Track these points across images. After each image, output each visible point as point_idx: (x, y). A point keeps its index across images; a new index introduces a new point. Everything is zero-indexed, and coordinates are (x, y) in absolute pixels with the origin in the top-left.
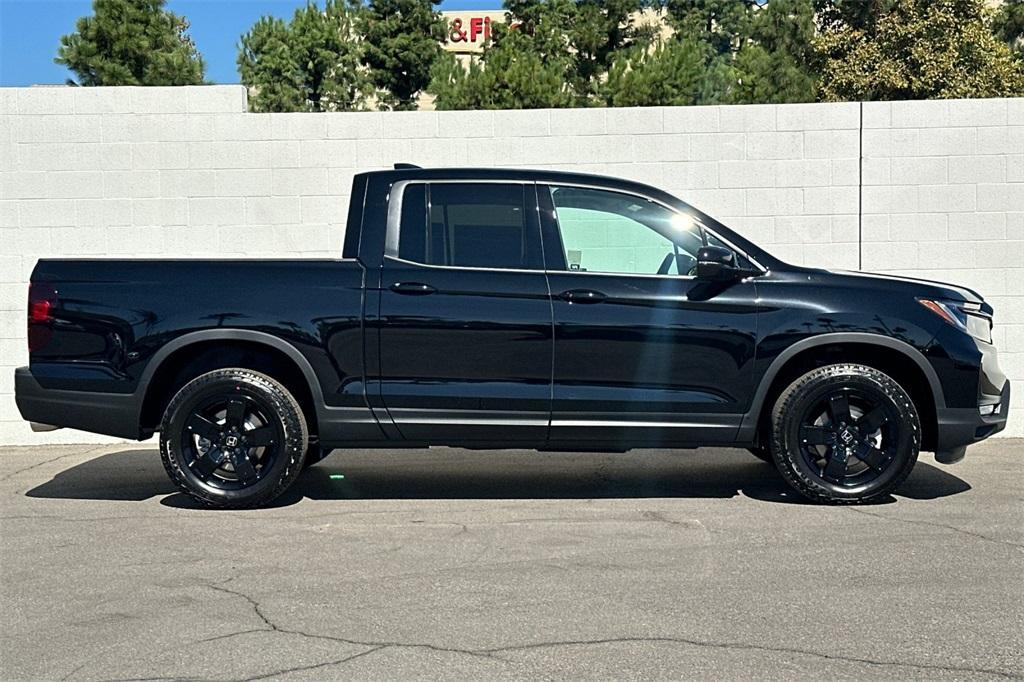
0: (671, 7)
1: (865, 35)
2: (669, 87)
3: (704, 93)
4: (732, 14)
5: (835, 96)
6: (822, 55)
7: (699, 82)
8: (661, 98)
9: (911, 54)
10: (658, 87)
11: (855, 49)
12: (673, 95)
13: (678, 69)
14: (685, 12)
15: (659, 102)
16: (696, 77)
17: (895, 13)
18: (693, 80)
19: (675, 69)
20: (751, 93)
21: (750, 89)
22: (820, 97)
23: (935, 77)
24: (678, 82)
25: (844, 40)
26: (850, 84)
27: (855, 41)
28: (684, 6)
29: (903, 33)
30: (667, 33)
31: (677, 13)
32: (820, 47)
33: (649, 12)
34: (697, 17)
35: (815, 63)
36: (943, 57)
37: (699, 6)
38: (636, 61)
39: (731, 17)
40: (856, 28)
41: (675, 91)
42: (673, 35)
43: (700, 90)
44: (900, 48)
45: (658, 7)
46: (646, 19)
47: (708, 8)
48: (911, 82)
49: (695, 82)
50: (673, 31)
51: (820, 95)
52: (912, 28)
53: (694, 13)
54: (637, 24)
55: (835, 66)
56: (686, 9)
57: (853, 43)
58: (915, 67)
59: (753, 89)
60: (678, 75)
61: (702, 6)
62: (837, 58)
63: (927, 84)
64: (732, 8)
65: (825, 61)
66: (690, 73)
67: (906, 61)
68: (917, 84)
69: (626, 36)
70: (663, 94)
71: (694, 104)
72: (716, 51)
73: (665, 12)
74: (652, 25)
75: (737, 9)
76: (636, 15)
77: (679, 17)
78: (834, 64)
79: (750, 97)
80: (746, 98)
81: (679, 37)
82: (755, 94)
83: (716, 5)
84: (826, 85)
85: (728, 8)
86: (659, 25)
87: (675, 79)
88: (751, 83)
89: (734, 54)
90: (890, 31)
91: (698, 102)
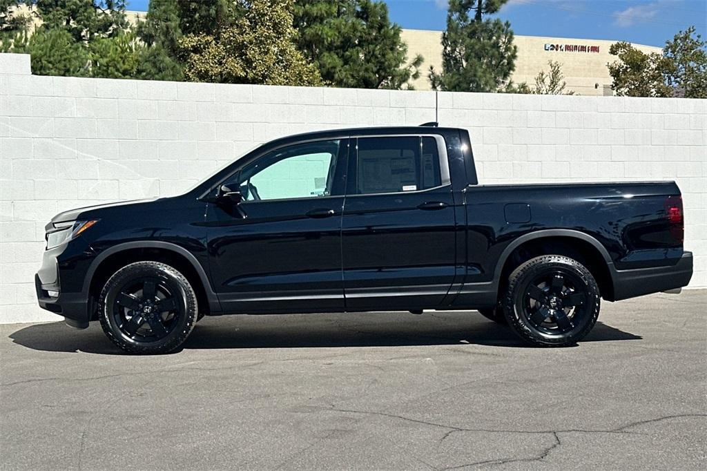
0: (39, 5)
1: (214, 39)
2: (46, 62)
3: (72, 70)
4: (86, 14)
5: (197, 79)
6: (186, 50)
7: (67, 61)
8: (40, 70)
9: (247, 55)
10: (38, 62)
11: (208, 48)
12: (49, 69)
13: (50, 50)
14: (51, 9)
15: (39, 73)
16: (65, 57)
17: (235, 27)
18: (63, 58)
19: (48, 50)
20: (107, 71)
21: (105, 68)
22: (187, 79)
23: (262, 71)
24: (52, 59)
25: (201, 41)
26: (207, 72)
27: (208, 43)
28: (50, 5)
29: (241, 39)
30: (39, 22)
31: (45, 9)
32: (186, 45)
33: (24, 7)
34: (60, 14)
35: (182, 56)
36: (266, 58)
37: (61, 6)
38: (18, 42)
39: (85, 16)
40: (208, 35)
41: (50, 65)
42: (42, 25)
43: (68, 66)
44: (239, 50)
45: (29, 4)
46: (21, 12)
47: (69, 8)
48: (247, 73)
49: (65, 60)
50: (42, 22)
51: (186, 77)
52: (247, 38)
53: (57, 11)
54: (15, 15)
55: (196, 58)
56: (51, 7)
57: (207, 44)
58: (248, 63)
59: (108, 68)
60: (52, 54)
61: (63, 6)
62: (196, 53)
63: (257, 75)
64: (86, 10)
65: (189, 55)
66: (60, 53)
67: (243, 60)
68: (251, 75)
69: (5, 23)
70: (41, 67)
71: (64, 75)
72: (74, 39)
73: (35, 8)
74: (26, 16)
75: (89, 10)
76: (14, 8)
77: (46, 12)
78: (196, 57)
79: (105, 74)
80: (103, 74)
81: (47, 27)
82: (109, 71)
83: (75, 7)
84: (190, 71)
85: (82, 9)
86: (31, 17)
87: (49, 57)
88: (105, 64)
89: (86, 42)
90: (232, 38)
91: (67, 74)
